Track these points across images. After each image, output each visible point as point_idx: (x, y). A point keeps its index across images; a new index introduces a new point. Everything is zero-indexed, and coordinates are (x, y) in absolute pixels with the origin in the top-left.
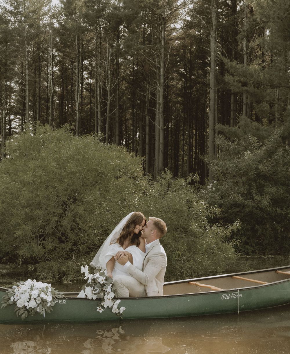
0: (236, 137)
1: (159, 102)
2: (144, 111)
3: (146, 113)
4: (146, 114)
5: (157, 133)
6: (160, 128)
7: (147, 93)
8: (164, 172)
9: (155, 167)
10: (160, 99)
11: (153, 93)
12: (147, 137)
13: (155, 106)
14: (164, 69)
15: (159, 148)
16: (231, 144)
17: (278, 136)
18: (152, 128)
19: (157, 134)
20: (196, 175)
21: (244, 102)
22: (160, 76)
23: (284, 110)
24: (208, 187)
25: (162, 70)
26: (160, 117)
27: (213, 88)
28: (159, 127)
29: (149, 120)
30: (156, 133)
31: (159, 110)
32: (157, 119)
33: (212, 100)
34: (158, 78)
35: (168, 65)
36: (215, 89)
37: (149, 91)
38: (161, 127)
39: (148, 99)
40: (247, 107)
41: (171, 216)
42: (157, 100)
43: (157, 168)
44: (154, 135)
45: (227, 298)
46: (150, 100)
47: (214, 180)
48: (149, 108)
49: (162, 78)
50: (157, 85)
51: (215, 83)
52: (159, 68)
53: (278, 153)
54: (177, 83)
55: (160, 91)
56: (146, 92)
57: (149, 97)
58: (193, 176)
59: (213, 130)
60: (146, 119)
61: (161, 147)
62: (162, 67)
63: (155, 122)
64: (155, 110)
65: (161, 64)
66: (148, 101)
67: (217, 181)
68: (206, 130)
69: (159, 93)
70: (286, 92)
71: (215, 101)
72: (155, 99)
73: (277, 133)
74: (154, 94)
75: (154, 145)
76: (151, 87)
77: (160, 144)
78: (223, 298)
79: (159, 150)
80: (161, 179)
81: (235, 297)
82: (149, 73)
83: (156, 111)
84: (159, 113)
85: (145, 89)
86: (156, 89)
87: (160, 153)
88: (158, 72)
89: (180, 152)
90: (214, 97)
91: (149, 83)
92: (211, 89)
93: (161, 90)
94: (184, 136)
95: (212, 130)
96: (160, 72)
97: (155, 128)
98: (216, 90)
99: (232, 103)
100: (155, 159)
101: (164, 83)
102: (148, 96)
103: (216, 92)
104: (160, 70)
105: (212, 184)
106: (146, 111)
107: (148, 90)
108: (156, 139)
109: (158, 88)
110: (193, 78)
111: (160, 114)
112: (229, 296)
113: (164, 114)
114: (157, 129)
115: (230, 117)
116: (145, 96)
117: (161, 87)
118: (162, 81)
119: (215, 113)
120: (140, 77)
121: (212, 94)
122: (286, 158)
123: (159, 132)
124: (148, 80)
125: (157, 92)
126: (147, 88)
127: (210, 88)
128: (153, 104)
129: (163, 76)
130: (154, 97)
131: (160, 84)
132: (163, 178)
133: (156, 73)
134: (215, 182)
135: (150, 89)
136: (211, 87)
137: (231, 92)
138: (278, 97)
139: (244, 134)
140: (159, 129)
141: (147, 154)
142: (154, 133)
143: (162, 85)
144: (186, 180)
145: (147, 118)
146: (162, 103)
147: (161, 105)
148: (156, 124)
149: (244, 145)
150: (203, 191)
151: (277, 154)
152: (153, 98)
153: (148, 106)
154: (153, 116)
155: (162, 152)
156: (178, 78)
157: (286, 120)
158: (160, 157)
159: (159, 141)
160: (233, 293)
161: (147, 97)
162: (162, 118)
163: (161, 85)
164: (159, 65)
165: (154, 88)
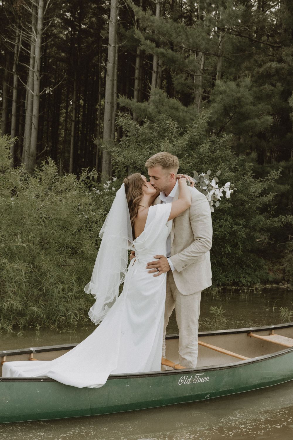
0: (147, 117)
1: (34, 56)
2: (12, 68)
3: (14, 70)
4: (14, 73)
5: (29, 100)
6: (34, 94)
7: (17, 41)
8: (44, 162)
9: (23, 150)
10: (36, 53)
11: (25, 42)
12: (14, 105)
13: (28, 62)
14: (44, 10)
15: (31, 123)
16: (139, 128)
17: (205, 121)
18: (22, 93)
19: (29, 102)
20: (94, 171)
21: (154, 69)
22: (37, 19)
23: (211, 86)
24: (105, 186)
25: (40, 11)
26: (35, 78)
27: (113, 45)
28: (33, 91)
29: (18, 80)
30: (27, 101)
31: (33, 68)
32: (30, 80)
33: (110, 62)
34: (33, 22)
35: (49, 5)
36: (115, 47)
37: (19, 39)
38: (35, 92)
39: (18, 51)
40: (157, 76)
41: (54, 231)
42: (31, 53)
43: (27, 151)
44: (25, 102)
45: (187, 383)
46: (21, 52)
47: (114, 176)
48: (19, 63)
49: (40, 22)
50: (31, 31)
51: (115, 39)
52: (36, 8)
53: (204, 145)
54: (61, 32)
55: (36, 41)
56: (14, 39)
57: (20, 47)
58: (89, 173)
59: (111, 103)
60: (13, 78)
61: (35, 121)
62: (41, 6)
63: (26, 84)
64: (28, 66)
65: (39, 2)
66: (17, 54)
67: (118, 178)
68: (99, 102)
69: (35, 43)
70: (214, 62)
71: (114, 63)
72: (28, 52)
73: (203, 117)
74: (27, 45)
75: (24, 117)
76: (23, 33)
77: (33, 117)
78: (180, 383)
79: (31, 125)
80: (39, 172)
81: (198, 382)
82: (21, 13)
83: (29, 68)
84: (33, 72)
85: (13, 36)
86: (31, 38)
87: (33, 130)
88: (33, 13)
89: (61, 130)
90: (113, 57)
91: (20, 27)
92: (110, 45)
93: (38, 40)
94: (67, 108)
95: (109, 103)
96: (37, 14)
97: (27, 93)
98: (117, 49)
99: (137, 68)
100: (25, 138)
101: (43, 29)
102: (18, 47)
103: (116, 50)
104: (37, 10)
105: (110, 182)
106: (14, 67)
107: (18, 37)
108: (27, 109)
109: (33, 35)
110: (84, 29)
111: (35, 74)
112: (190, 380)
113: (40, 75)
114: (29, 95)
115: (133, 87)
116: (13, 46)
117: (39, 36)
118: (40, 26)
119: (113, 80)
120: (7, 16)
121: (111, 53)
122: (213, 152)
123: (33, 99)
124: (18, 22)
125: (31, 42)
126: (17, 34)
127: (107, 44)
128: (25, 58)
129: (41, 20)
130: (27, 49)
131: (36, 30)
132: (42, 171)
133: (31, 14)
134: (115, 179)
135: (21, 36)
136: (110, 42)
137: (136, 53)
138: (204, 68)
139: (157, 113)
140: (33, 96)
141: (13, 129)
142: (24, 99)
143: (40, 32)
144: (78, 176)
145: (15, 78)
146: (39, 57)
147: (37, 61)
148: (29, 87)
149: (157, 130)
150: (98, 192)
151: (203, 147)
152: (25, 49)
153: (17, 60)
154: (24, 75)
155: (35, 128)
156: (62, 25)
157: (214, 100)
158: (32, 136)
159: (32, 112)
160: (197, 374)
161: (16, 47)
162: (37, 79)
163: (38, 33)
164: (37, 3)
165: (27, 36)
